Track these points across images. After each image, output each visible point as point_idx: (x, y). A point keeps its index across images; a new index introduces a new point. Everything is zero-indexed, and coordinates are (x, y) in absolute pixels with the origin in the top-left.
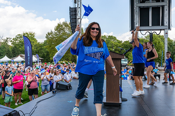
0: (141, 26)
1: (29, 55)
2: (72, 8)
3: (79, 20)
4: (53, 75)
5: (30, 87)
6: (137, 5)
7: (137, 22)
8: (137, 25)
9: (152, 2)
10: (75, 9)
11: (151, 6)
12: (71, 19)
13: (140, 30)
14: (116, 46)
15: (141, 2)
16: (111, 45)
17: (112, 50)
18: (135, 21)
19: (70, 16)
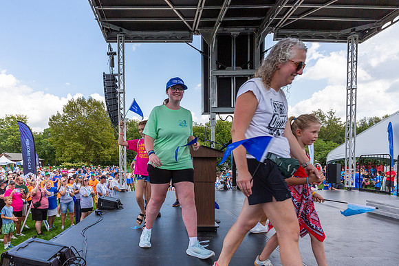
0: (219, 105)
1: (29, 154)
2: (108, 75)
3: (122, 95)
4: (79, 185)
5: (40, 205)
6: (213, 73)
7: (213, 100)
8: (214, 104)
9: (236, 69)
10: (113, 76)
11: (234, 76)
12: (107, 94)
13: (218, 113)
15: (219, 69)
18: (211, 99)
19: (105, 89)
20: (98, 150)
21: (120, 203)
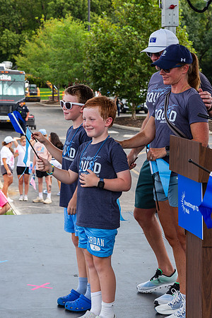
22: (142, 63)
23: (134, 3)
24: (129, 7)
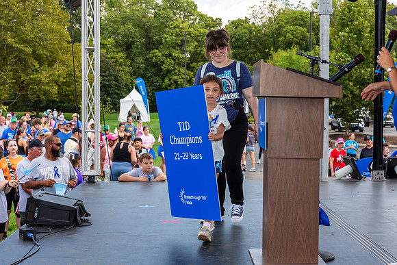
14: (198, 41)
16: (177, 35)
17: (178, 58)
20: (24, 70)
21: (82, 211)
22: (354, 86)
23: (348, 33)
24: (344, 36)
